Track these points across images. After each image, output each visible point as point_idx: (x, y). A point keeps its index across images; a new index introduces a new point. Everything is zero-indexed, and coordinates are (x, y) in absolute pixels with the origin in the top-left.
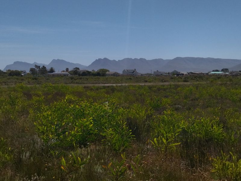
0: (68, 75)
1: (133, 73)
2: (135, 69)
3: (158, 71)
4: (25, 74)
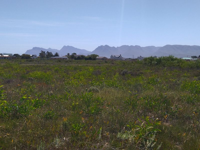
0: (66, 59)
1: (119, 58)
2: (121, 55)
3: (141, 56)
4: (36, 57)
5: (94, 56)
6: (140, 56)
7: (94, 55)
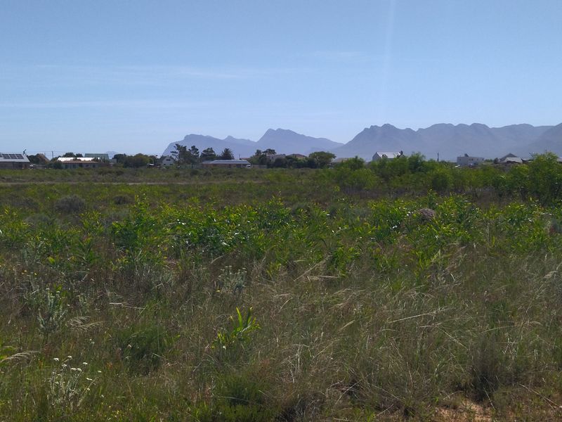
0: (246, 164)
4: (170, 163)
5: (323, 158)
6: (463, 156)
7: (322, 153)
